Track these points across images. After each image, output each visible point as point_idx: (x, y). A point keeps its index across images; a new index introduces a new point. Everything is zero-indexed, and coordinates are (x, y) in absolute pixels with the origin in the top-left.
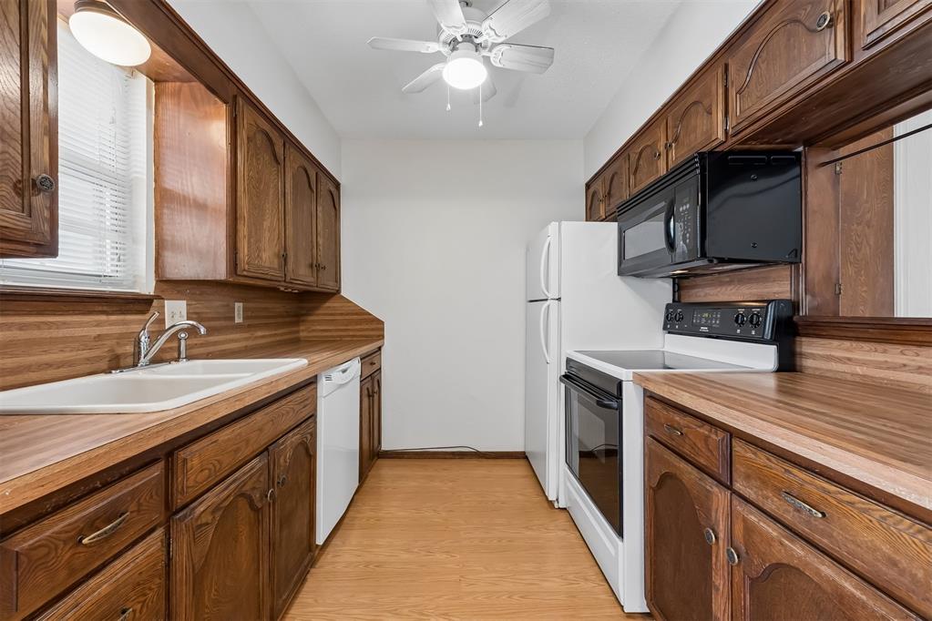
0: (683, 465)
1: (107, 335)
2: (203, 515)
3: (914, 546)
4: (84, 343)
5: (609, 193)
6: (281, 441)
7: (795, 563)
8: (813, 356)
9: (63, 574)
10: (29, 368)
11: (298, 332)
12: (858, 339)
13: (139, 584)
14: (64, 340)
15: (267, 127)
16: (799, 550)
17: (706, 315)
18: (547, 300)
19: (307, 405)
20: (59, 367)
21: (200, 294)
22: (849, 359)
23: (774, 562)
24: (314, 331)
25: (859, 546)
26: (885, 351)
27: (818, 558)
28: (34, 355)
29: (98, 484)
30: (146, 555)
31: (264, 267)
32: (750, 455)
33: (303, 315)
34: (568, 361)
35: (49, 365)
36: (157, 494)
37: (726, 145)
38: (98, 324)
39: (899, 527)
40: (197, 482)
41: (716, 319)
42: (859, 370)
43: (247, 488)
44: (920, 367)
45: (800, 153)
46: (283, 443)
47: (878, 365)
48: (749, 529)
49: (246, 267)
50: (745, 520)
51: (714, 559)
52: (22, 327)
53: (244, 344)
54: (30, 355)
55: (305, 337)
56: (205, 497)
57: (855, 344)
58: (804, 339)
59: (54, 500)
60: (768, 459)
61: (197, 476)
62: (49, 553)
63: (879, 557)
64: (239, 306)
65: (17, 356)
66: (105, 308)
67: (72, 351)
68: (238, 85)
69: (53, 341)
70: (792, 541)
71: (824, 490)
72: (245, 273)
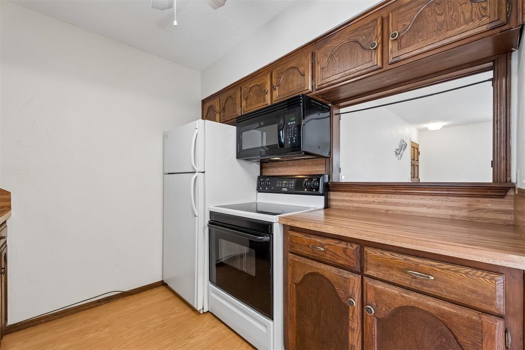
0: (323, 266)
3: (485, 282)
5: (224, 109)
7: (412, 304)
8: (335, 200)
12: (356, 192)
16: (413, 297)
17: (285, 182)
18: (195, 172)
22: (352, 200)
23: (397, 306)
25: (454, 288)
26: (366, 196)
27: (425, 298)
32: (378, 254)
34: (211, 213)
37: (312, 94)
39: (476, 275)
41: (292, 184)
42: (355, 205)
44: (379, 202)
45: (330, 107)
47: (364, 202)
48: (378, 293)
50: (375, 289)
51: (351, 314)
57: (354, 194)
58: (331, 193)
60: (392, 255)
63: (466, 291)
70: (408, 294)
71: (431, 265)
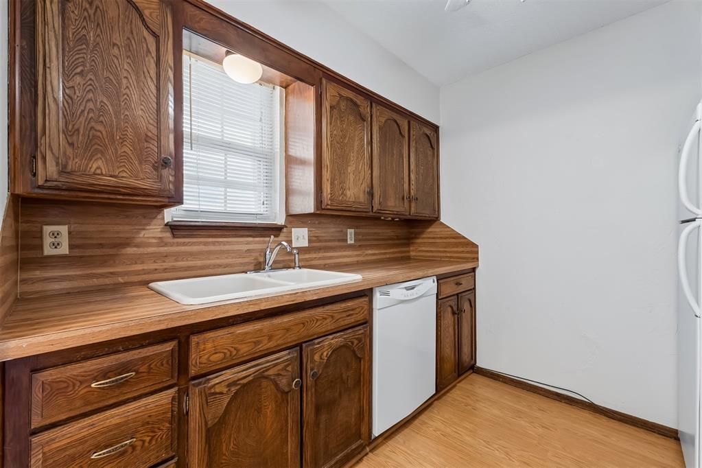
1: (253, 250)
2: (217, 386)
4: (239, 254)
6: (316, 341)
9: (78, 403)
10: (208, 267)
11: (409, 252)
13: (148, 423)
14: (228, 252)
15: (350, 94)
18: (694, 220)
19: (352, 315)
20: (225, 267)
21: (319, 224)
24: (420, 251)
28: (212, 259)
29: (121, 348)
30: (157, 404)
31: (349, 201)
33: (413, 238)
35: (220, 266)
36: (167, 363)
38: (248, 243)
40: (210, 361)
43: (270, 372)
46: (318, 343)
49: (329, 202)
52: (206, 244)
53: (355, 259)
54: (209, 259)
55: (415, 256)
56: (224, 372)
59: (83, 353)
61: (211, 355)
62: (68, 387)
64: (351, 232)
65: (203, 260)
66: (251, 233)
67: (232, 258)
68: (322, 69)
69: (222, 252)
72: (329, 207)
